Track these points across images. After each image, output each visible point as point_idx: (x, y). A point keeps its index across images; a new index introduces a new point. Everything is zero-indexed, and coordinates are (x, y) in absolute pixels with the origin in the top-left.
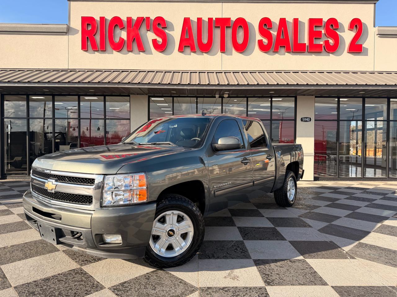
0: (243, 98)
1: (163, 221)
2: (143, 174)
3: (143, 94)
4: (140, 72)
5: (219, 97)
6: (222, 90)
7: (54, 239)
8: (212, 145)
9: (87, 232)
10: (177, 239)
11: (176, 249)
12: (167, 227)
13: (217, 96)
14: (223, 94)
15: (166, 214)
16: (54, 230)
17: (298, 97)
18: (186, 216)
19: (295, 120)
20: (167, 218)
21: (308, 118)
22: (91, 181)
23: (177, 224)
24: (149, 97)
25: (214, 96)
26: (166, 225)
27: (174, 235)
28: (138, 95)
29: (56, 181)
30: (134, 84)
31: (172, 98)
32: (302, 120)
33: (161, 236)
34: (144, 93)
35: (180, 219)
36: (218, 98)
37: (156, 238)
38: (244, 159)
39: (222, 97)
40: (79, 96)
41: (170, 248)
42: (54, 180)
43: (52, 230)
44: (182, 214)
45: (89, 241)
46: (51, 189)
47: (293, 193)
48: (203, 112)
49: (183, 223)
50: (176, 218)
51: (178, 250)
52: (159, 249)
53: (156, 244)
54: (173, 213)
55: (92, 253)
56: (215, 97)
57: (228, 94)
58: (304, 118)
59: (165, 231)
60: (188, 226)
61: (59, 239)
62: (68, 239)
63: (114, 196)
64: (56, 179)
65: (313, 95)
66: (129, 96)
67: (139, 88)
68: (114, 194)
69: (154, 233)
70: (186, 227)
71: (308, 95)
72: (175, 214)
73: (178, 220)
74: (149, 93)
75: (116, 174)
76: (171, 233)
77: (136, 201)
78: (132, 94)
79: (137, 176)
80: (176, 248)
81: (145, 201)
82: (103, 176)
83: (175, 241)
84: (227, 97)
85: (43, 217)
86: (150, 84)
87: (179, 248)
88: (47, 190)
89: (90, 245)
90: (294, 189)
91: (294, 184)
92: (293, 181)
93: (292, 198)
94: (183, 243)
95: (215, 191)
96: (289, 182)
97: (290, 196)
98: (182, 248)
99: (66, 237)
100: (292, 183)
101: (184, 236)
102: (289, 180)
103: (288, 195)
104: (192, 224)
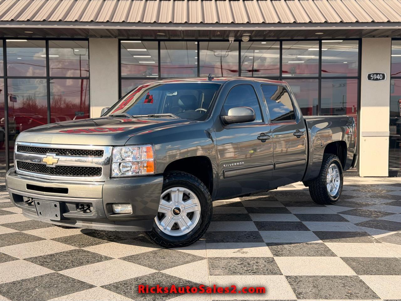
0: (275, 42)
1: (168, 198)
2: (150, 146)
3: (110, 37)
5: (235, 41)
6: (238, 31)
7: (56, 215)
8: (221, 117)
9: (98, 202)
10: (183, 217)
11: (182, 228)
12: (172, 205)
13: (231, 39)
14: (242, 36)
15: (172, 191)
16: (58, 204)
17: (364, 40)
18: (192, 194)
19: (359, 78)
20: (173, 195)
21: (380, 74)
22: (99, 153)
23: (183, 202)
24: (120, 40)
25: (226, 38)
26: (171, 202)
27: (180, 213)
28: (101, 38)
29: (57, 155)
30: (100, 24)
31: (157, 42)
32: (369, 78)
33: (166, 214)
34: (113, 35)
35: (186, 197)
36: (233, 42)
37: (161, 216)
38: (261, 135)
39: (239, 40)
40: (5, 40)
41: (176, 227)
42: (55, 154)
43: (56, 206)
44: (188, 191)
45: (99, 212)
46: (51, 164)
47: (337, 186)
48: (210, 75)
49: (189, 202)
50: (181, 195)
51: (185, 230)
52: (164, 226)
53: (162, 222)
54: (178, 190)
55: (99, 227)
56: (228, 41)
57: (249, 36)
58: (374, 74)
59: (171, 209)
60: (194, 204)
61: (63, 214)
62: (73, 213)
63: (121, 168)
64: (57, 153)
65: (387, 37)
66: (87, 39)
67: (107, 30)
68: (121, 165)
69: (160, 210)
70: (192, 205)
71: (379, 37)
72: (181, 191)
73: (184, 199)
74: (119, 35)
75: (125, 145)
76: (177, 212)
77: (144, 173)
78: (92, 36)
79: (144, 148)
80: (182, 227)
81: (152, 173)
82: (112, 147)
83: (180, 220)
84: (247, 40)
85: (45, 193)
86: (124, 23)
87: (185, 227)
88: (46, 165)
89: (101, 215)
90: (339, 181)
91: (338, 173)
92: (337, 169)
93: (335, 193)
94: (189, 222)
95: (224, 171)
96: (330, 170)
97: (332, 190)
98: (188, 228)
99: (70, 212)
100: (334, 171)
101: (191, 215)
102: (331, 166)
103: (329, 188)
104: (199, 203)
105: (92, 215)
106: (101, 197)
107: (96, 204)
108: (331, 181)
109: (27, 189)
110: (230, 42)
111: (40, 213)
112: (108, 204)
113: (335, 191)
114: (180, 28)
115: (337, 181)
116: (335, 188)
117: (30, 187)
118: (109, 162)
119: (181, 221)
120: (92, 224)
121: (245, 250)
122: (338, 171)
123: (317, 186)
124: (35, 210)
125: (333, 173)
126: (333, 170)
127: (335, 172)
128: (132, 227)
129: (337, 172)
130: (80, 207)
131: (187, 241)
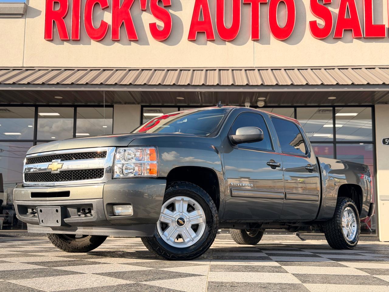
0: (289, 109)
1: (172, 207)
3: (133, 103)
5: (250, 106)
7: (58, 221)
9: (98, 202)
10: (187, 229)
11: (186, 240)
12: (176, 215)
13: (247, 104)
14: (256, 102)
15: (176, 200)
16: (59, 209)
17: (376, 106)
18: (197, 205)
19: (374, 143)
20: (177, 205)
22: (103, 154)
23: (187, 213)
24: (142, 107)
26: (175, 212)
28: (125, 104)
29: (62, 160)
30: (123, 86)
31: (177, 109)
32: (384, 142)
33: (169, 224)
34: (136, 101)
35: (191, 208)
37: (165, 226)
39: (254, 106)
42: (60, 160)
43: (57, 211)
44: (193, 201)
45: (99, 212)
46: (56, 170)
47: (354, 231)
49: (194, 213)
50: (186, 206)
51: (189, 242)
52: (168, 237)
53: (165, 232)
54: (183, 200)
55: (99, 232)
56: (244, 106)
57: (265, 101)
59: (175, 219)
60: (199, 216)
61: (64, 219)
62: (74, 218)
63: (124, 169)
66: (112, 106)
67: (129, 92)
68: (124, 167)
69: (162, 219)
70: (197, 217)
72: (185, 201)
73: (188, 210)
74: (142, 102)
75: (127, 146)
76: (180, 222)
77: (146, 174)
78: (116, 103)
79: (148, 150)
81: (155, 175)
82: (115, 148)
83: (184, 231)
84: (262, 105)
85: (48, 198)
86: (146, 86)
87: (189, 239)
88: (51, 172)
89: (101, 217)
90: (356, 225)
91: (355, 219)
92: (353, 214)
93: (352, 238)
94: (193, 234)
95: (232, 189)
96: (345, 213)
97: (348, 235)
98: (193, 240)
99: (71, 217)
100: (351, 215)
101: (195, 228)
102: (346, 209)
103: (345, 232)
104: (204, 214)
105: (92, 217)
106: (102, 197)
107: (96, 205)
108: (347, 226)
109: (31, 198)
111: (42, 220)
112: (108, 204)
113: (352, 236)
114: (198, 90)
115: (354, 226)
116: (352, 233)
117: (34, 195)
119: (185, 233)
120: (92, 229)
122: (354, 216)
123: (332, 228)
125: (349, 217)
126: (349, 214)
127: (351, 217)
128: (133, 232)
129: (353, 217)
130: (81, 211)
131: (190, 254)
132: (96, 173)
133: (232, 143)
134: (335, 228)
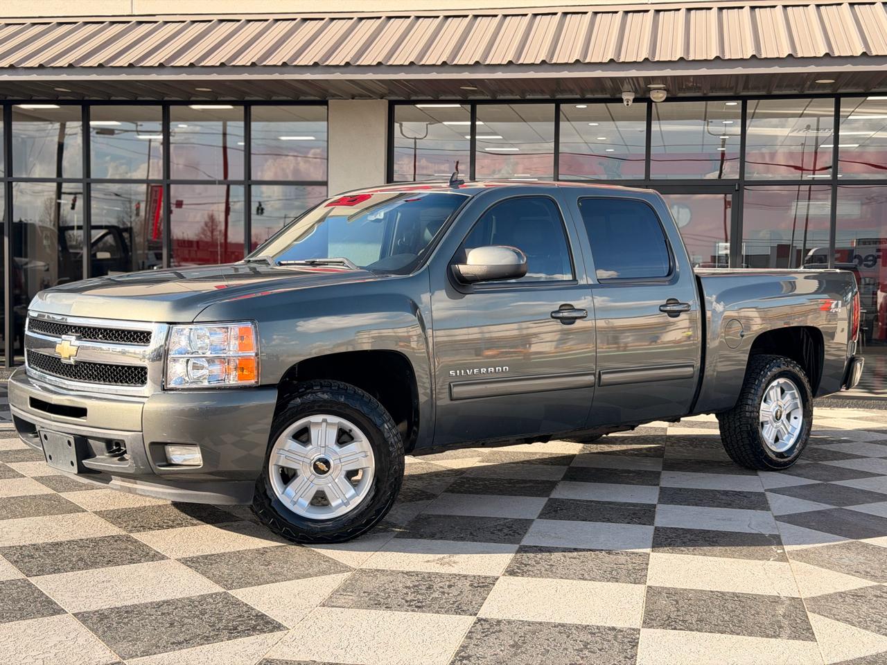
2: (249, 325)
3: (367, 97)
4: (361, 19)
5: (635, 100)
7: (72, 463)
8: (452, 266)
9: (134, 439)
10: (336, 480)
11: (334, 504)
12: (313, 452)
13: (628, 97)
15: (311, 422)
16: (72, 440)
18: (357, 431)
20: (314, 432)
22: (142, 337)
23: (336, 448)
24: (392, 105)
25: (618, 96)
26: (310, 447)
27: (327, 471)
28: (353, 99)
29: (79, 338)
30: (332, 69)
31: (470, 107)
33: (298, 471)
34: (373, 93)
35: (344, 438)
36: (630, 103)
37: (289, 476)
38: (563, 308)
39: (643, 98)
40: (166, 105)
41: (320, 500)
42: (74, 337)
43: (69, 443)
44: (348, 425)
45: (138, 459)
46: (68, 356)
47: (794, 428)
48: (455, 177)
49: (352, 447)
50: (333, 434)
51: (339, 506)
52: (295, 499)
53: (288, 488)
54: (325, 421)
55: (148, 491)
56: (621, 100)
59: (309, 461)
60: (361, 453)
61: (83, 461)
62: (102, 461)
63: (190, 368)
64: (79, 335)
66: (325, 103)
68: (190, 363)
69: (282, 462)
70: (357, 456)
72: (332, 424)
73: (340, 441)
74: (391, 92)
75: (192, 323)
76: (322, 467)
77: (233, 381)
78: (334, 96)
79: (235, 328)
80: (334, 500)
81: (252, 382)
82: (167, 325)
83: (330, 485)
84: (661, 98)
85: (52, 415)
86: (382, 67)
87: (339, 501)
88: (60, 359)
89: (142, 467)
90: (800, 418)
91: (799, 401)
92: (795, 391)
93: (787, 444)
94: (350, 491)
95: (452, 385)
96: (773, 392)
97: (779, 437)
98: (346, 504)
99: (97, 457)
100: (788, 395)
102: (775, 384)
103: (769, 433)
104: (371, 449)
105: (127, 466)
106: (140, 430)
107: (131, 443)
108: (777, 419)
109: (29, 407)
110: (625, 103)
111: (50, 456)
112: (152, 444)
113: (788, 439)
115: (795, 418)
116: (789, 433)
117: (34, 402)
118: (162, 356)
119: (333, 489)
120: (136, 483)
121: (457, 558)
122: (797, 396)
123: (735, 427)
124: (41, 449)
125: (782, 398)
126: (785, 392)
127: (788, 398)
128: (210, 496)
129: (794, 398)
130: (114, 448)
131: (341, 531)
132: (135, 375)
133: (458, 281)
134: (740, 428)
